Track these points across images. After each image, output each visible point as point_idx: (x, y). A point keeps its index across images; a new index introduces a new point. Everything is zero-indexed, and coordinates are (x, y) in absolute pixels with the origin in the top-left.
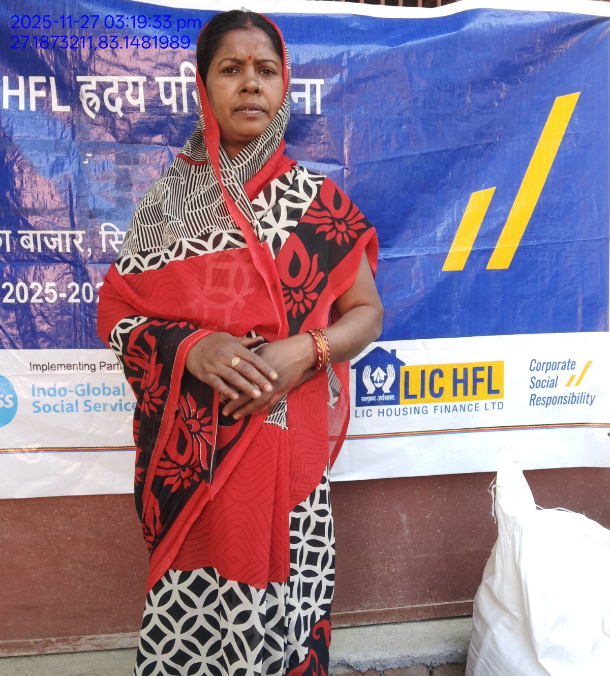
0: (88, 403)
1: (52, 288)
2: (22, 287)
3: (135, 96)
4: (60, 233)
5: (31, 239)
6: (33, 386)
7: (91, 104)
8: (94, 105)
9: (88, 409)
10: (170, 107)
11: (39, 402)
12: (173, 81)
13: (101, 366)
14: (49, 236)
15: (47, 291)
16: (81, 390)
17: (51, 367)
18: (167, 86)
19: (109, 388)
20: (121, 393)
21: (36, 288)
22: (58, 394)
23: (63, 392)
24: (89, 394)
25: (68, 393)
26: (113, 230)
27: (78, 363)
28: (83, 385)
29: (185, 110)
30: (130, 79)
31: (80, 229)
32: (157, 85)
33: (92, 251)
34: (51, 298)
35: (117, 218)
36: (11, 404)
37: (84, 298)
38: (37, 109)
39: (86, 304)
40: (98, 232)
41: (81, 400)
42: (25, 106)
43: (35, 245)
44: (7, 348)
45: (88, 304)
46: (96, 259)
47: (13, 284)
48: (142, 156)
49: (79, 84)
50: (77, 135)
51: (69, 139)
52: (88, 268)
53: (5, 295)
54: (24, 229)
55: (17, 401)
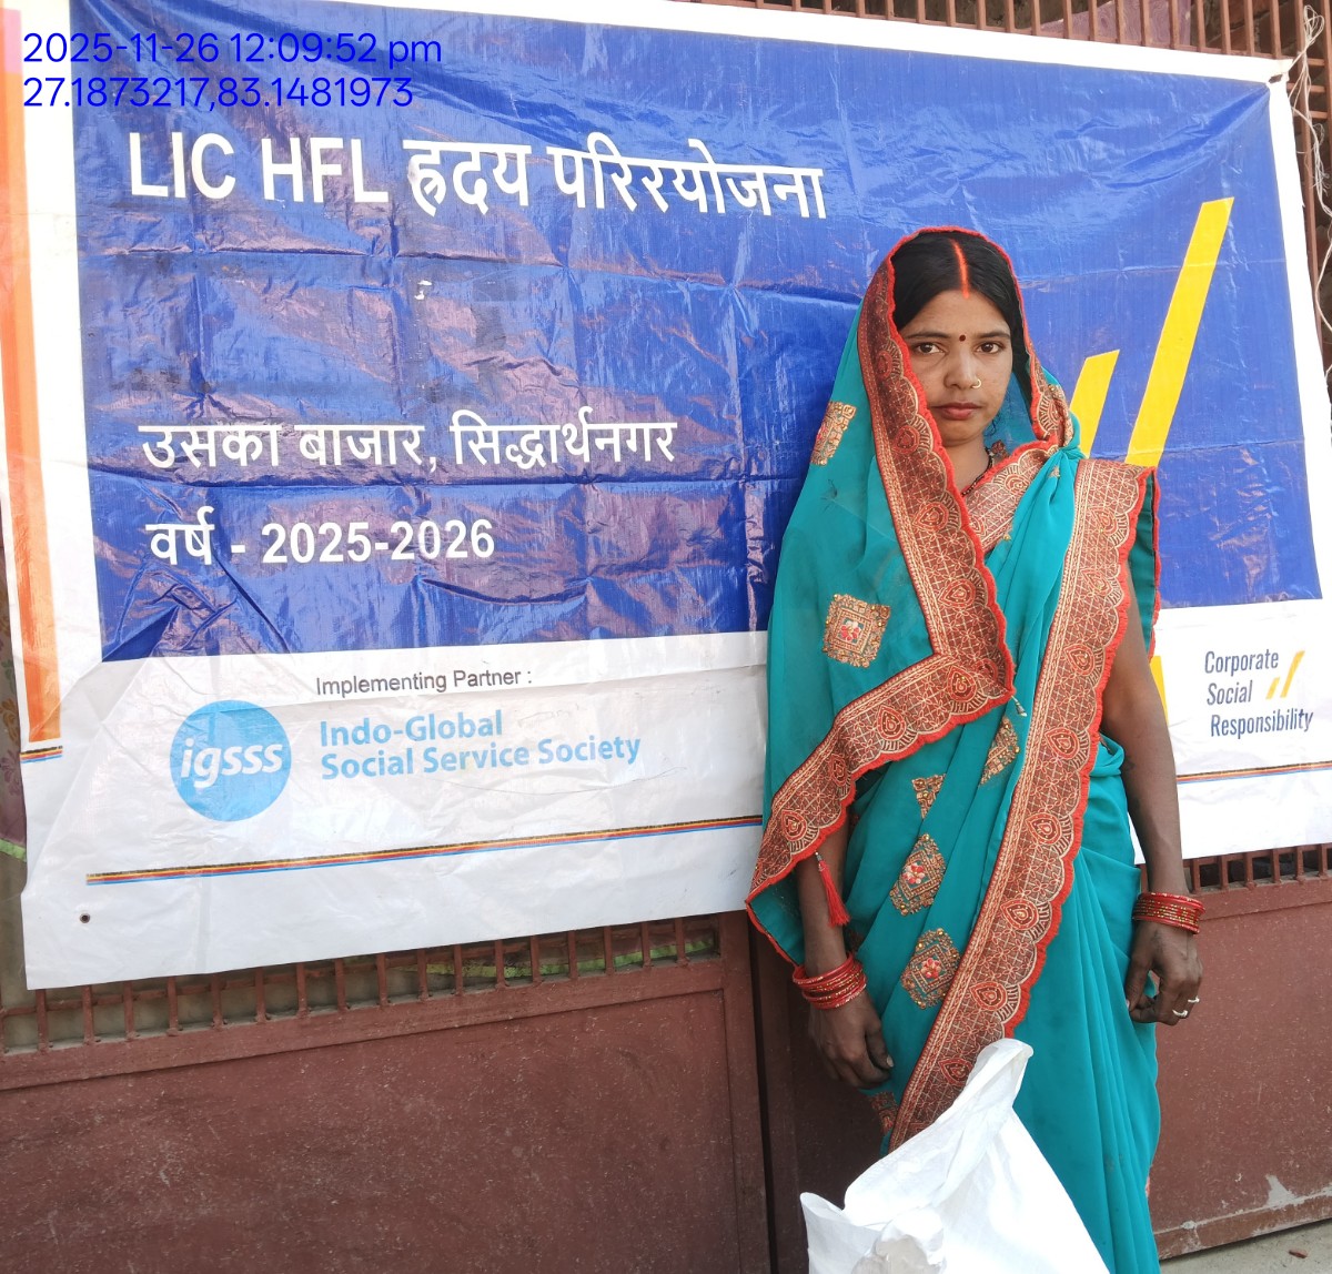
0: (431, 754)
1: (358, 532)
2: (302, 532)
3: (511, 176)
4: (377, 429)
5: (321, 440)
6: (323, 725)
7: (428, 189)
8: (435, 190)
9: (431, 765)
10: (573, 197)
11: (333, 756)
12: (578, 156)
13: (456, 679)
14: (357, 435)
15: (352, 539)
16: (419, 729)
17: (361, 685)
18: (568, 161)
19: (471, 723)
20: (494, 730)
21: (330, 534)
22: (372, 740)
23: (382, 734)
24: (433, 737)
25: (393, 736)
26: (478, 424)
27: (411, 677)
28: (422, 719)
29: (600, 204)
30: (501, 150)
31: (416, 422)
32: (551, 158)
33: (439, 465)
34: (358, 548)
35: (482, 400)
36: (278, 763)
37: (423, 548)
38: (326, 200)
39: (425, 560)
40: (447, 428)
41: (419, 749)
42: (304, 193)
43: (330, 452)
44: (271, 652)
45: (430, 561)
46: (444, 477)
47: (285, 527)
48: (522, 284)
49: (408, 154)
50: (401, 245)
51: (386, 254)
52: (432, 494)
53: (268, 548)
54: (306, 423)
55: (290, 756)
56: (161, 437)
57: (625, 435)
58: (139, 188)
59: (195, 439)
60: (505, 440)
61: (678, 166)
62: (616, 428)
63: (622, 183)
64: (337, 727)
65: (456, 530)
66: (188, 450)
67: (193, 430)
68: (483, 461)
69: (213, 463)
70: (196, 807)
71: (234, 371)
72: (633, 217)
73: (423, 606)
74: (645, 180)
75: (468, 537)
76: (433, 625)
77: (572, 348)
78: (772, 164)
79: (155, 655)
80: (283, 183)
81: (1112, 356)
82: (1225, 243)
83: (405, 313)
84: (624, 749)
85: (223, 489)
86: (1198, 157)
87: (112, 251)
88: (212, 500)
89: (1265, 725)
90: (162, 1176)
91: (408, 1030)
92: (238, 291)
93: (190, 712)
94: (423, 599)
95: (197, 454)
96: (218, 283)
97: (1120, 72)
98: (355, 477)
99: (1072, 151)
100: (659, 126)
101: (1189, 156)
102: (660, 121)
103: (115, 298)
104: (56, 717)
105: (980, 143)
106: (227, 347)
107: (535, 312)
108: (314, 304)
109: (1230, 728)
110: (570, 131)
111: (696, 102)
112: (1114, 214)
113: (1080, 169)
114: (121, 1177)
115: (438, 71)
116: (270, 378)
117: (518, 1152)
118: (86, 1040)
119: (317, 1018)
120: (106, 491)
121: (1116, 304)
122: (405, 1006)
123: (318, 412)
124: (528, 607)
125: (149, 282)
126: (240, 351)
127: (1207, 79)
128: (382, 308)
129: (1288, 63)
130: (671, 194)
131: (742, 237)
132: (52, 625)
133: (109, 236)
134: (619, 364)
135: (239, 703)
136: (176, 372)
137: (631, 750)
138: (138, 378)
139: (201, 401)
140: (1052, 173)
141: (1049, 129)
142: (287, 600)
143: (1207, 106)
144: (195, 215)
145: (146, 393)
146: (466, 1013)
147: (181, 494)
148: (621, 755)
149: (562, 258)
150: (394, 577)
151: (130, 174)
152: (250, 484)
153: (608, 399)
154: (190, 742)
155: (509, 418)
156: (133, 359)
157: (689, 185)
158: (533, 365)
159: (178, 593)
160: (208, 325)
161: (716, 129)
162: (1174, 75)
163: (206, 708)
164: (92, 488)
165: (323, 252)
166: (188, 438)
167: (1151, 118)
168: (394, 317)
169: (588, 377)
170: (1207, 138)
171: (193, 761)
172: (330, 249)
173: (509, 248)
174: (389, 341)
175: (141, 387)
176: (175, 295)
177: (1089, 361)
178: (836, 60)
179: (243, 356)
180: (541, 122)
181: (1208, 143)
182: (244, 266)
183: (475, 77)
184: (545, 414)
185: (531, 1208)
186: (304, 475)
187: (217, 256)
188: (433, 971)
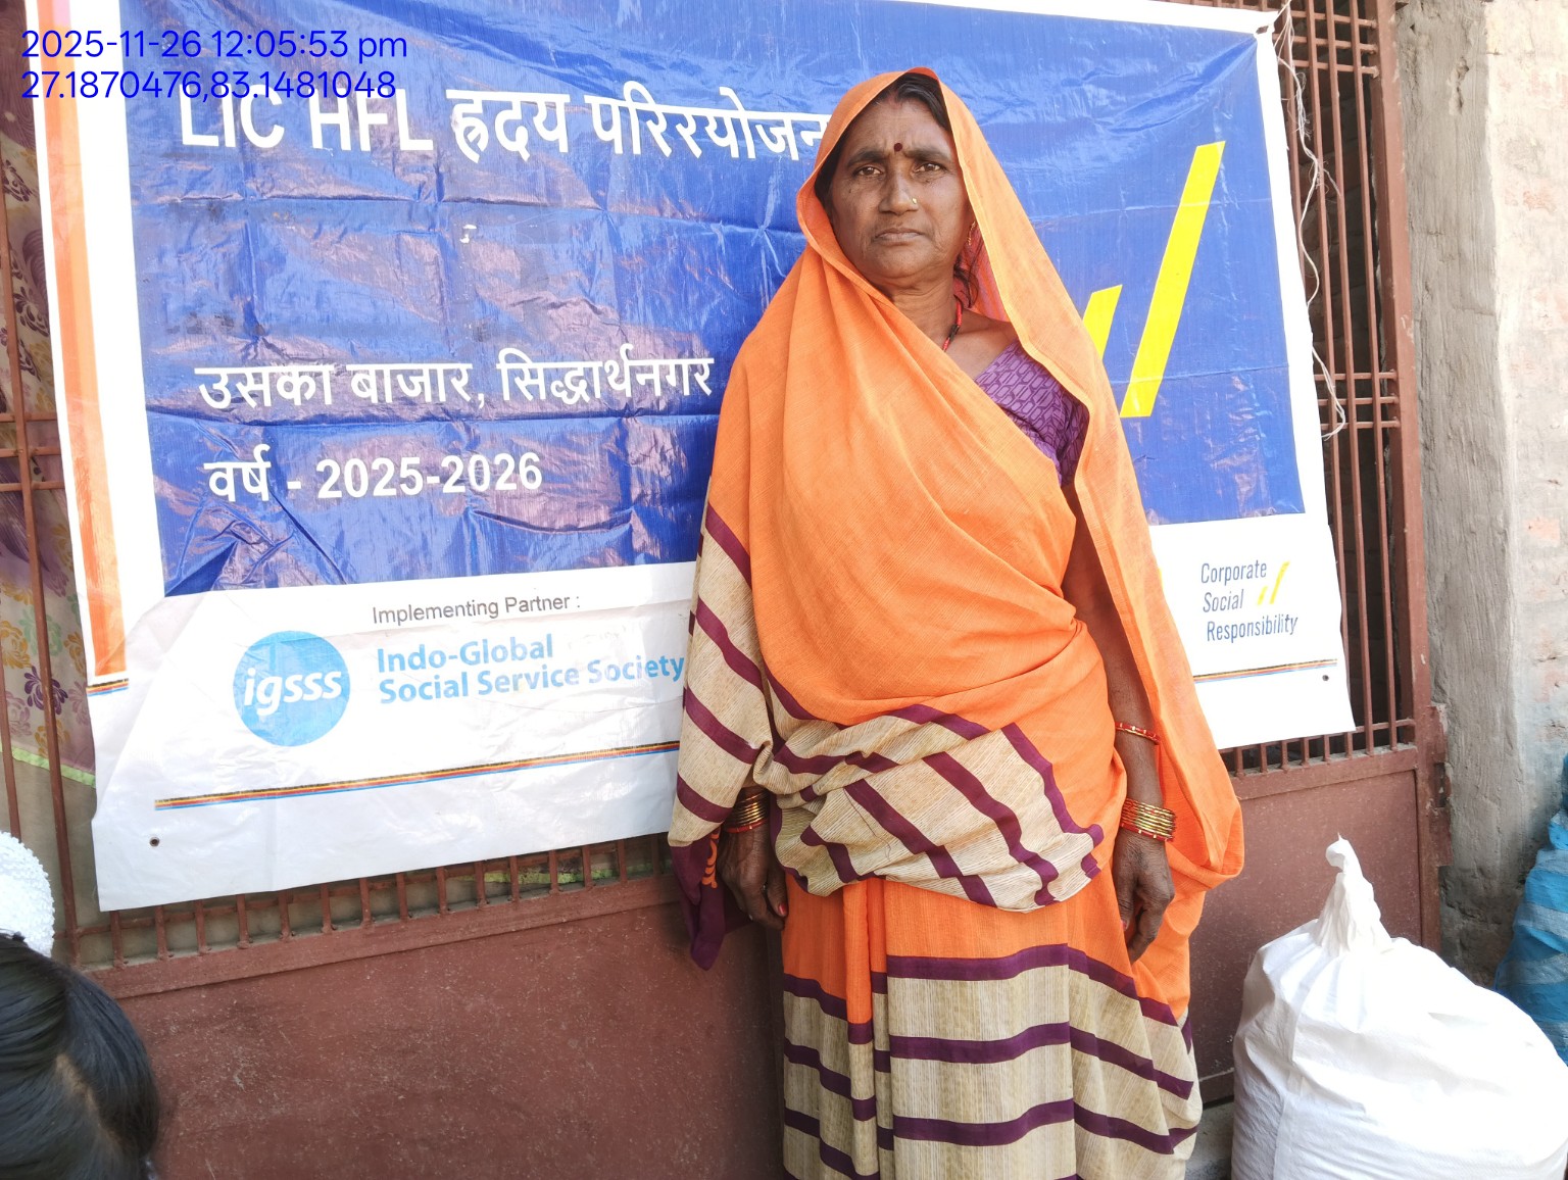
0: (485, 677)
1: (410, 467)
2: (355, 467)
3: (551, 123)
4: (426, 367)
5: (372, 379)
6: (380, 652)
7: (472, 137)
8: (479, 137)
9: (485, 688)
10: (611, 144)
11: (391, 681)
12: (615, 104)
13: (508, 606)
14: (407, 374)
15: (405, 473)
16: (474, 654)
17: (417, 614)
18: (605, 109)
19: (524, 648)
20: (546, 653)
21: (383, 469)
22: (428, 664)
23: (437, 659)
24: (486, 661)
25: (448, 661)
26: (524, 362)
27: (465, 605)
28: (476, 644)
29: (637, 150)
30: (541, 99)
31: (463, 361)
32: (589, 106)
33: (487, 401)
34: (410, 482)
35: (527, 338)
36: (337, 689)
37: (473, 480)
38: (373, 149)
39: (476, 493)
40: (494, 366)
41: (473, 673)
42: (352, 142)
43: (381, 390)
44: (328, 583)
45: (481, 494)
46: (492, 414)
47: (339, 464)
48: (564, 227)
49: (451, 104)
50: (446, 191)
51: (432, 200)
52: (480, 430)
53: (322, 484)
54: (358, 363)
55: (349, 683)
56: (217, 379)
57: (664, 370)
58: (189, 138)
59: (250, 379)
60: (549, 377)
61: (710, 113)
62: (656, 363)
63: (657, 130)
64: (393, 654)
65: (505, 464)
66: (244, 391)
67: (248, 371)
68: (530, 397)
69: (268, 402)
70: (259, 733)
71: (287, 314)
72: (668, 162)
73: (474, 537)
74: (679, 127)
75: (516, 470)
76: (485, 553)
77: (612, 288)
78: (798, 111)
79: (216, 589)
80: (331, 132)
81: (1115, 291)
82: (1218, 184)
83: (450, 254)
84: (669, 667)
85: (279, 428)
86: (1192, 104)
87: (166, 198)
88: (267, 438)
89: (1255, 630)
90: (237, 1080)
91: (468, 936)
92: (291, 236)
93: (252, 643)
94: (474, 530)
95: (253, 395)
96: (269, 230)
97: (1120, 24)
98: (406, 413)
99: (1077, 98)
100: (692, 75)
101: (1183, 103)
102: (694, 71)
103: (169, 246)
104: (121, 651)
105: (993, 91)
106: (280, 292)
107: (576, 253)
108: (363, 249)
109: (1224, 633)
110: (607, 80)
111: (726, 52)
112: (1115, 158)
113: (1085, 115)
114: (197, 1082)
115: (479, 23)
116: (322, 321)
117: (573, 1044)
118: (160, 955)
119: (381, 927)
120: (164, 432)
121: (1119, 241)
122: (465, 913)
123: (369, 352)
124: (575, 535)
125: (201, 229)
126: (292, 295)
127: (1200, 30)
128: (429, 251)
129: (1274, 15)
130: (703, 140)
131: (772, 180)
132: (114, 562)
133: (161, 185)
134: (657, 303)
135: (298, 633)
136: (231, 315)
137: (675, 669)
138: (193, 323)
139: (255, 343)
140: (1060, 119)
141: (1055, 77)
142: (342, 533)
143: (1200, 55)
144: (245, 163)
145: (201, 336)
146: (522, 917)
147: (237, 433)
148: (666, 673)
149: (601, 202)
150: (445, 509)
151: (180, 124)
152: (305, 422)
153: (648, 336)
154: (252, 672)
155: (553, 355)
156: (189, 304)
157: (721, 131)
158: (575, 304)
159: (237, 529)
160: (260, 270)
161: (745, 77)
162: (1171, 27)
163: (267, 639)
164: (151, 429)
165: (371, 198)
166: (243, 378)
167: (1149, 67)
168: (440, 260)
169: (628, 315)
170: (1201, 85)
171: (255, 689)
172: (377, 195)
173: (550, 193)
174: (436, 283)
175: (196, 330)
176: (228, 241)
177: (1095, 296)
178: (857, 11)
179: (295, 299)
180: (579, 72)
181: (1201, 91)
182: (294, 212)
183: (515, 29)
184: (587, 351)
185: (586, 1094)
186: (356, 412)
187: (268, 204)
188: (492, 880)
